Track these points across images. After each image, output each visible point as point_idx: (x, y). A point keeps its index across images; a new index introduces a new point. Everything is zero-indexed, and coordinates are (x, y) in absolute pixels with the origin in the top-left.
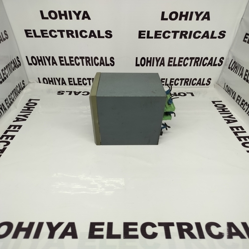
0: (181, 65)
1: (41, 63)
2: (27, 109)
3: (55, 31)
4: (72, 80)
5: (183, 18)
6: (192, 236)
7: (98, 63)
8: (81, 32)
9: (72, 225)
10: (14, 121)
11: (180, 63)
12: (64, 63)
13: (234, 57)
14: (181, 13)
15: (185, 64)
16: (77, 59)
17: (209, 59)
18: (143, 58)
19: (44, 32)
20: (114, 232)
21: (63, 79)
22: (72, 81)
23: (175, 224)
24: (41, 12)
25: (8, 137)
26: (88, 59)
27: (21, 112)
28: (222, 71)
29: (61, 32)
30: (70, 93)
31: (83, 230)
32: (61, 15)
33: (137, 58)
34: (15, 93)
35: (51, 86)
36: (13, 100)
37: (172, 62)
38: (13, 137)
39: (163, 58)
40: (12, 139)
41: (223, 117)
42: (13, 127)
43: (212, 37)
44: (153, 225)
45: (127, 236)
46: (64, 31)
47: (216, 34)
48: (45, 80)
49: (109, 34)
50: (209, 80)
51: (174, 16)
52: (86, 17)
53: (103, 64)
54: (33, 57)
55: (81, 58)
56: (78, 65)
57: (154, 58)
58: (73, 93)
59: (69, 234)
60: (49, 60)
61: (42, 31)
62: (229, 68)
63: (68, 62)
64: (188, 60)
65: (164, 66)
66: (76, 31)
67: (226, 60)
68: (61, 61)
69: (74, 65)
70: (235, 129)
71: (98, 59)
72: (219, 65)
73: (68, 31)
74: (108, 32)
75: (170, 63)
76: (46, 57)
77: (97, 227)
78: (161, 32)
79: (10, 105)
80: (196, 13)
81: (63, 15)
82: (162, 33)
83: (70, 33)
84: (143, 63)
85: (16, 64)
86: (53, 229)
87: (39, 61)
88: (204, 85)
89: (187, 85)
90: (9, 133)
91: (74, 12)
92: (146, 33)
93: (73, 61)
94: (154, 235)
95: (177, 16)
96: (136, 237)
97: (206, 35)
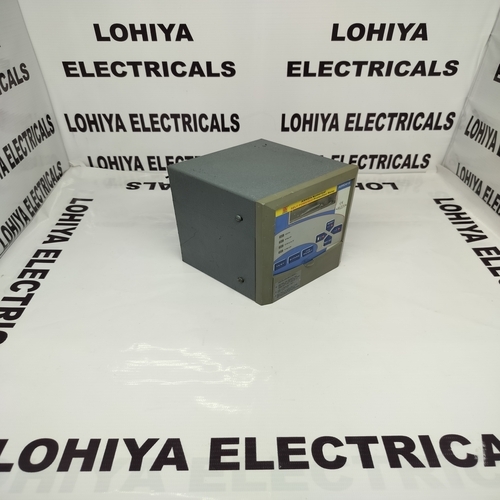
0: (371, 129)
1: (93, 126)
2: (68, 217)
3: (122, 65)
4: (156, 160)
5: (375, 36)
6: (415, 463)
7: (207, 127)
8: (174, 65)
9: (174, 444)
10: (45, 242)
11: (370, 125)
12: (139, 126)
13: (475, 111)
14: (372, 26)
15: (380, 125)
16: (165, 119)
17: (427, 116)
18: (296, 116)
20: (260, 457)
21: (137, 158)
22: (154, 163)
23: (380, 440)
24: (97, 27)
25: (35, 272)
26: (187, 119)
27: (58, 224)
28: (453, 139)
29: (135, 65)
30: (153, 186)
31: (197, 452)
32: (134, 33)
33: (284, 116)
34: (44, 187)
35: (113, 173)
36: (41, 201)
37: (352, 122)
38: (44, 273)
39: (336, 116)
40: (42, 277)
41: (459, 230)
42: (43, 254)
43: (432, 73)
44: (336, 443)
45: (285, 464)
46: (140, 63)
47: (440, 67)
48: (102, 162)
49: (229, 69)
50: (426, 158)
51: (356, 32)
52: (184, 37)
53: (217, 127)
54: (78, 116)
55: (173, 116)
56: (168, 130)
57: (317, 115)
58: (157, 186)
59: (170, 462)
60: (109, 122)
61: (97, 64)
62: (467, 133)
63: (148, 124)
64: (385, 117)
65: (337, 130)
66: (165, 64)
67: (460, 117)
68: (133, 123)
69: (158, 130)
70: (483, 252)
71: (206, 118)
72: (446, 128)
73: (147, 64)
74: (228, 65)
75: (350, 125)
76: (104, 115)
77: (224, 447)
78: (331, 63)
79: (36, 210)
80: (401, 26)
81: (139, 32)
82: (333, 66)
83: (152, 68)
84: (296, 125)
85: (44, 129)
86: (137, 453)
87: (89, 123)
88: (417, 167)
89: (383, 167)
90: (36, 266)
91: (161, 26)
92: (302, 66)
93: (157, 122)
94: (340, 462)
95: (362, 32)
96: (304, 465)
97: (420, 69)
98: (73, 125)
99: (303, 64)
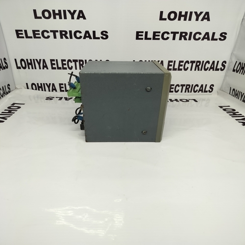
0: (181, 70)
1: (30, 66)
2: (7, 111)
3: (48, 32)
5: (182, 18)
8: (76, 32)
11: (181, 67)
12: (55, 66)
13: (238, 58)
14: (180, 13)
15: (186, 68)
16: (70, 62)
17: (211, 63)
19: (36, 32)
21: (53, 85)
22: (63, 87)
24: (35, 11)
26: (81, 63)
28: (226, 76)
29: (54, 32)
30: (61, 98)
32: (55, 14)
35: (40, 92)
37: (171, 65)
39: (162, 62)
41: (237, 120)
43: (213, 39)
46: (57, 31)
47: (217, 36)
48: (34, 86)
49: (105, 35)
50: (212, 87)
51: (172, 16)
52: (81, 17)
54: (22, 60)
55: (74, 61)
56: (71, 68)
60: (39, 63)
61: (34, 31)
63: (60, 65)
64: (188, 63)
66: (70, 32)
67: (229, 63)
68: (52, 64)
69: (66, 69)
72: (222, 70)
73: (61, 32)
74: (104, 33)
75: (170, 67)
76: (37, 60)
78: (159, 32)
80: (196, 13)
81: (57, 14)
82: (160, 34)
83: (63, 34)
87: (27, 64)
88: (207, 92)
89: (188, 92)
91: (69, 11)
93: (65, 64)
95: (176, 16)
97: (207, 36)
98: (19, 65)
99: (144, 33)
